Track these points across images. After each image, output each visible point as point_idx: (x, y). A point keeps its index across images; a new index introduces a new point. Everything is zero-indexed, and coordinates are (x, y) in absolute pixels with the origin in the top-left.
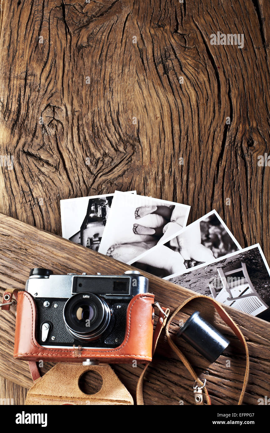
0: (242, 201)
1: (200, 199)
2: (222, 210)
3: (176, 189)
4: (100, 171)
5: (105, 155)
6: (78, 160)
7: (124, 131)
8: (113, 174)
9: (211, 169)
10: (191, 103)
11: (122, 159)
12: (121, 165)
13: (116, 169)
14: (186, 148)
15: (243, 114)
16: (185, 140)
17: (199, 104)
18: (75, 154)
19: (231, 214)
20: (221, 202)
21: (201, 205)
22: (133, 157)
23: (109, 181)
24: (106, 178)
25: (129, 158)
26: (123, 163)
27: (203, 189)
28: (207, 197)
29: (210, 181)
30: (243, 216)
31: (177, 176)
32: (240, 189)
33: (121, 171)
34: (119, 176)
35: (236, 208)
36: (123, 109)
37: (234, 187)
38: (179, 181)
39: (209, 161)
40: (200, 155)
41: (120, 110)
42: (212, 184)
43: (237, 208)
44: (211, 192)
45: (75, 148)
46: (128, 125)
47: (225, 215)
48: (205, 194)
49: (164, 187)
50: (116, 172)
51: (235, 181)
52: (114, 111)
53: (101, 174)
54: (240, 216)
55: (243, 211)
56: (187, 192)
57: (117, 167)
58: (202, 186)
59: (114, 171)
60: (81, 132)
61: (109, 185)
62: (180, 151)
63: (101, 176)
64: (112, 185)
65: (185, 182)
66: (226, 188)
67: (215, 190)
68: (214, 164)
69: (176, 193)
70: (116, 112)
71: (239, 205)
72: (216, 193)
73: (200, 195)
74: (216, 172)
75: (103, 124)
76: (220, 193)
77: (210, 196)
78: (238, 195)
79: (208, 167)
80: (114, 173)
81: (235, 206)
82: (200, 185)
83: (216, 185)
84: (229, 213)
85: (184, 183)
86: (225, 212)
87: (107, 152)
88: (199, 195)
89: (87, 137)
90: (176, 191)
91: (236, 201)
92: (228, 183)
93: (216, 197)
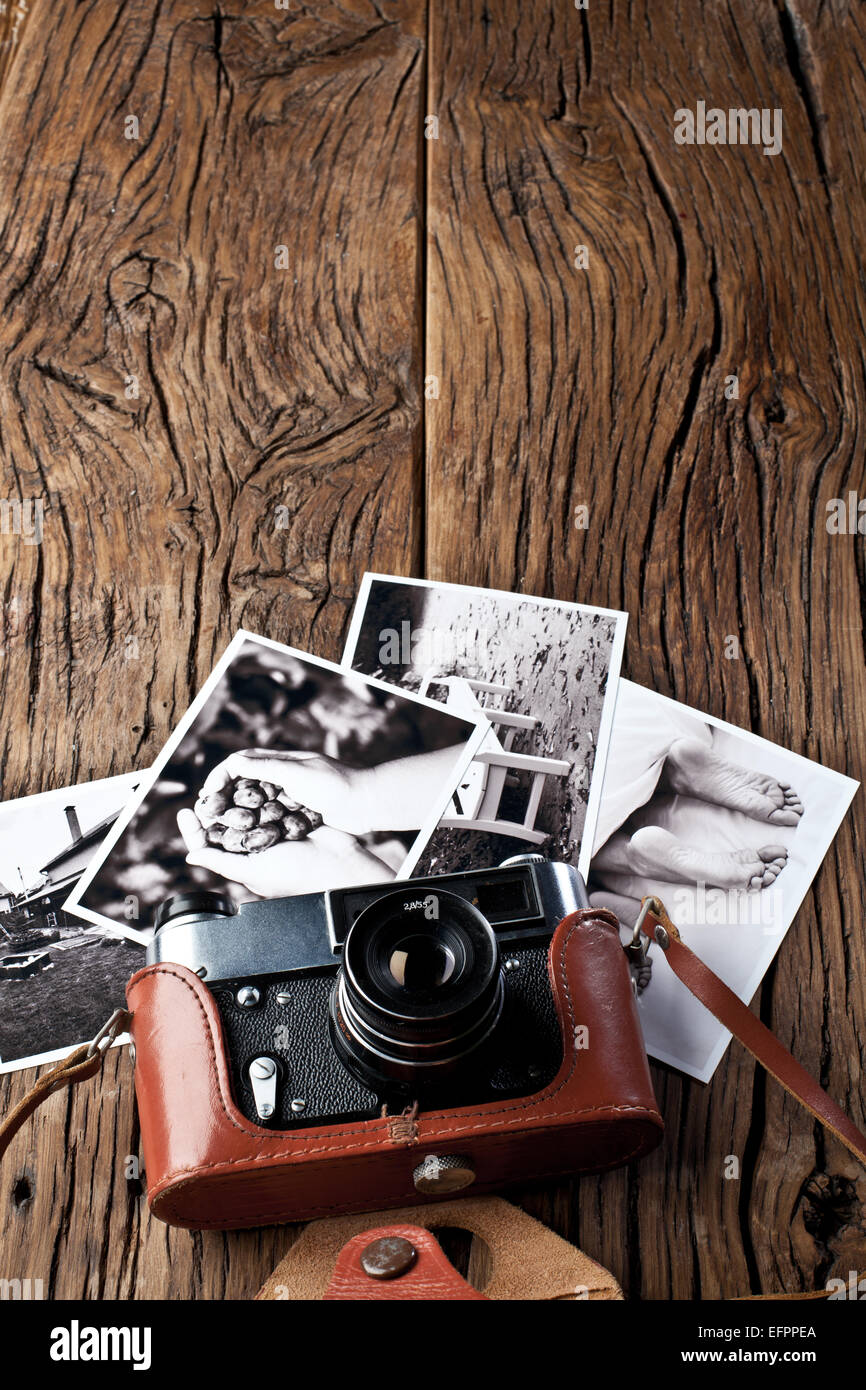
0: (743, 563)
1: (606, 547)
2: (678, 584)
3: (528, 513)
4: (281, 442)
5: (304, 401)
6: (211, 405)
7: (372, 344)
8: (323, 454)
9: (647, 469)
10: (594, 294)
11: (358, 416)
12: (351, 431)
13: (334, 441)
14: (570, 405)
15: (755, 336)
16: (568, 386)
17: (617, 299)
18: (205, 387)
19: (706, 596)
20: (675, 561)
21: (608, 563)
22: (393, 416)
23: (309, 470)
24: (299, 460)
25: (379, 417)
26: (359, 426)
27: (617, 521)
28: (630, 545)
29: (643, 501)
30: (747, 609)
31: (536, 477)
32: (739, 532)
33: (350, 448)
34: (344, 461)
35: (724, 582)
36: (373, 288)
37: (719, 525)
38: (538, 490)
39: (642, 447)
40: (613, 428)
41: (365, 291)
42: (647, 509)
43: (728, 582)
44: (643, 529)
45: (208, 374)
46: (385, 330)
47: (687, 597)
48: (622, 535)
49: (490, 503)
50: (334, 450)
51: (722, 510)
52: (345, 290)
53: (285, 449)
54: (735, 605)
55: (745, 591)
56: (564, 524)
57: (341, 437)
58: (615, 513)
59: (328, 444)
60: (232, 333)
61: (308, 481)
62: (548, 413)
63: (282, 456)
64: (318, 483)
65: (561, 495)
66: (691, 525)
67: (656, 527)
68: (656, 457)
69: (528, 522)
70: (350, 293)
71: (734, 575)
72: (658, 535)
73: (606, 535)
74: (662, 479)
75: (305, 322)
76: (673, 536)
77: (641, 541)
78: (732, 548)
79: (638, 462)
80: (328, 452)
81: (719, 575)
82: (607, 508)
83: (659, 515)
84: (701, 591)
85: (558, 498)
86: (688, 589)
87: (310, 392)
88: (602, 536)
89: (251, 351)
90: (528, 516)
91: (725, 561)
92: (699, 510)
93: (659, 544)
